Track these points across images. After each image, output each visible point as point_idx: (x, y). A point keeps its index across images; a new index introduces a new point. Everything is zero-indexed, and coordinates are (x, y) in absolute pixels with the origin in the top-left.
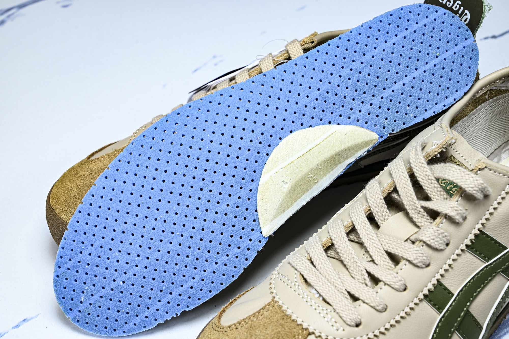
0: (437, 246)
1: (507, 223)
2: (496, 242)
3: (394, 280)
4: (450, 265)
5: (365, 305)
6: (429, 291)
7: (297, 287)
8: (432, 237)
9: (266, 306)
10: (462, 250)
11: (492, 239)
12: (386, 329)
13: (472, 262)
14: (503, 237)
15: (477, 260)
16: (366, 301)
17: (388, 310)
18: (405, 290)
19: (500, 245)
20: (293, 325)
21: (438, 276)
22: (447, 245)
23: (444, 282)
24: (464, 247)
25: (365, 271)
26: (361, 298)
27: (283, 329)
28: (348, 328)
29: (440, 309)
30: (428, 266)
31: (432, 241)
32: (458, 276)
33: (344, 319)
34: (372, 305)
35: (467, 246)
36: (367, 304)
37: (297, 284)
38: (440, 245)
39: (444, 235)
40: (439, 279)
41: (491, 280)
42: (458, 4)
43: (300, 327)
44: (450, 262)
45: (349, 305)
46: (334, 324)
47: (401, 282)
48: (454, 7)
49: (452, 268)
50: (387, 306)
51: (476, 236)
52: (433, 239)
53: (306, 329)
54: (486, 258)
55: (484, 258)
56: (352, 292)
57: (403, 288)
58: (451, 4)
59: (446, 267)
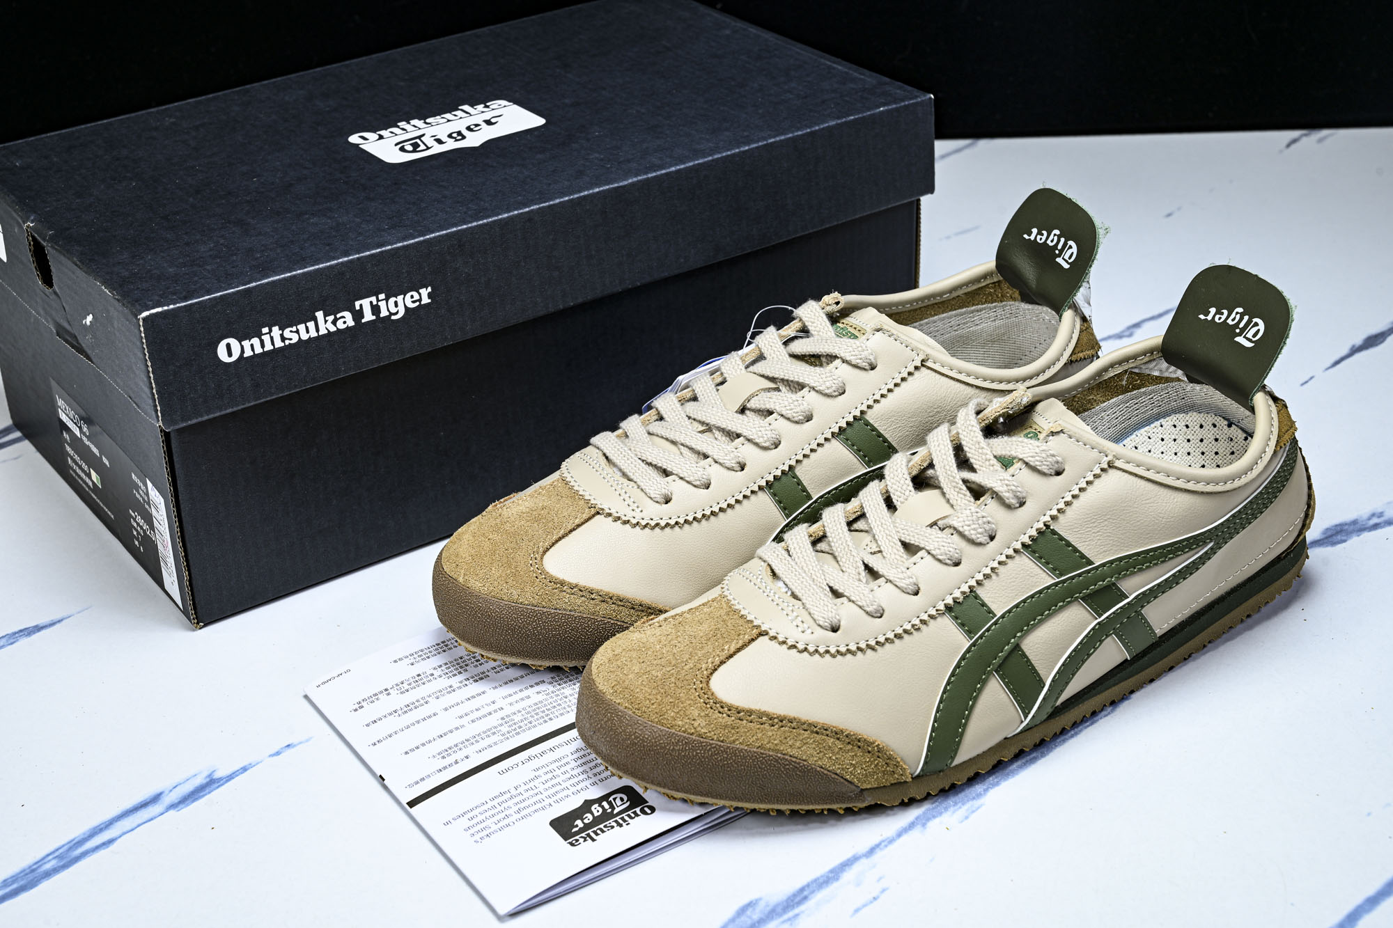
0: (974, 537)
1: (1094, 523)
2: (1076, 550)
3: (901, 576)
4: (993, 569)
5: (851, 603)
6: (955, 600)
7: (759, 580)
8: (967, 523)
9: (709, 602)
10: (1016, 551)
11: (1069, 544)
12: (877, 643)
13: (1032, 573)
14: (1088, 545)
15: (1041, 572)
16: (853, 598)
17: (884, 616)
18: (916, 593)
19: (1083, 556)
20: (741, 622)
21: (973, 583)
22: (992, 538)
23: (980, 592)
24: (1019, 546)
25: (862, 563)
26: (845, 594)
27: (725, 626)
28: (819, 631)
29: (970, 633)
30: (957, 564)
31: (966, 528)
32: (1006, 589)
33: (815, 617)
34: (859, 603)
35: (1024, 545)
36: (853, 602)
37: (761, 577)
38: (979, 536)
39: (985, 520)
40: (974, 587)
41: (1061, 607)
42: (1055, 235)
43: (750, 625)
44: (995, 564)
45: (825, 599)
46: (800, 624)
47: (911, 580)
48: (1049, 242)
49: (997, 574)
50: (883, 610)
51: (1040, 532)
52: (969, 526)
53: (758, 627)
54: (1056, 570)
55: (1053, 570)
56: (836, 587)
57: (912, 588)
58: (1044, 238)
59: (988, 571)
